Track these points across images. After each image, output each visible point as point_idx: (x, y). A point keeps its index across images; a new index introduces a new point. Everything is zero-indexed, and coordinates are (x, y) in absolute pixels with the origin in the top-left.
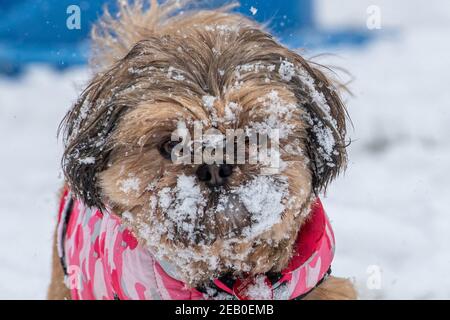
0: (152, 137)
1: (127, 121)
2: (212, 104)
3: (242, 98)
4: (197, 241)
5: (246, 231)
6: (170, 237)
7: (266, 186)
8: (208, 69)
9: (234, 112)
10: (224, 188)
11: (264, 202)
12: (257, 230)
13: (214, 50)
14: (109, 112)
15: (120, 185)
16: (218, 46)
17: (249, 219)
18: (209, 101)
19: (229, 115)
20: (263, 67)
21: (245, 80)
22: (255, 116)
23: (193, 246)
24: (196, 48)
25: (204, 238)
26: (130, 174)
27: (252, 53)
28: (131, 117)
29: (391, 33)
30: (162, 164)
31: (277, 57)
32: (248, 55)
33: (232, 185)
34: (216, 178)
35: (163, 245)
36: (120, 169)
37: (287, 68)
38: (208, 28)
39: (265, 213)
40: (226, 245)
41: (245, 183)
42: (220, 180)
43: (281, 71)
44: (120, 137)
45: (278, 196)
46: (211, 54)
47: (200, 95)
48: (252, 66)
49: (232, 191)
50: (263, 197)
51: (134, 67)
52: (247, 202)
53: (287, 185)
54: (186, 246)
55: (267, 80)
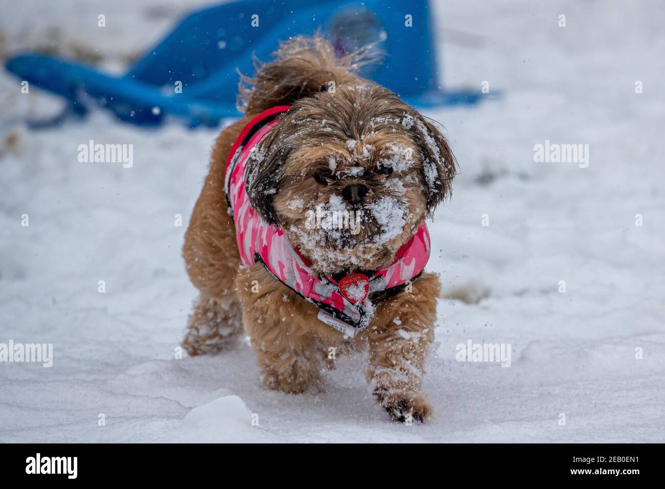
0: (310, 170)
1: (292, 159)
2: (353, 146)
3: (375, 142)
4: (343, 246)
5: (376, 238)
6: (323, 243)
7: (391, 204)
8: (350, 120)
9: (369, 151)
10: (362, 205)
11: (390, 216)
12: (385, 238)
13: (355, 105)
14: (282, 154)
15: (289, 204)
16: (358, 101)
17: (379, 228)
18: (351, 143)
19: (366, 153)
20: (391, 120)
21: (377, 129)
22: (383, 155)
23: (340, 250)
24: (341, 103)
25: (349, 242)
26: (295, 197)
27: (383, 107)
28: (296, 156)
29: (496, 94)
30: (317, 189)
31: (401, 111)
32: (380, 109)
33: (366, 203)
34: (354, 196)
35: (318, 249)
36: (287, 193)
37: (408, 121)
38: (350, 88)
39: (391, 225)
40: (361, 248)
41: (375, 202)
42: (358, 198)
43: (404, 123)
44: (288, 170)
45: (401, 212)
46: (353, 109)
47: (345, 141)
48: (383, 119)
49: (366, 207)
50: (389, 212)
51: (295, 119)
52: (377, 215)
53: (407, 205)
54: (335, 249)
55: (394, 130)
